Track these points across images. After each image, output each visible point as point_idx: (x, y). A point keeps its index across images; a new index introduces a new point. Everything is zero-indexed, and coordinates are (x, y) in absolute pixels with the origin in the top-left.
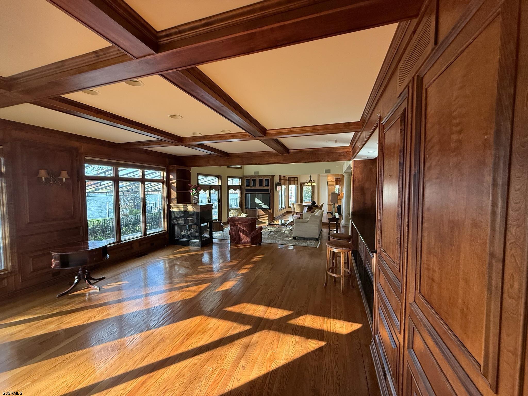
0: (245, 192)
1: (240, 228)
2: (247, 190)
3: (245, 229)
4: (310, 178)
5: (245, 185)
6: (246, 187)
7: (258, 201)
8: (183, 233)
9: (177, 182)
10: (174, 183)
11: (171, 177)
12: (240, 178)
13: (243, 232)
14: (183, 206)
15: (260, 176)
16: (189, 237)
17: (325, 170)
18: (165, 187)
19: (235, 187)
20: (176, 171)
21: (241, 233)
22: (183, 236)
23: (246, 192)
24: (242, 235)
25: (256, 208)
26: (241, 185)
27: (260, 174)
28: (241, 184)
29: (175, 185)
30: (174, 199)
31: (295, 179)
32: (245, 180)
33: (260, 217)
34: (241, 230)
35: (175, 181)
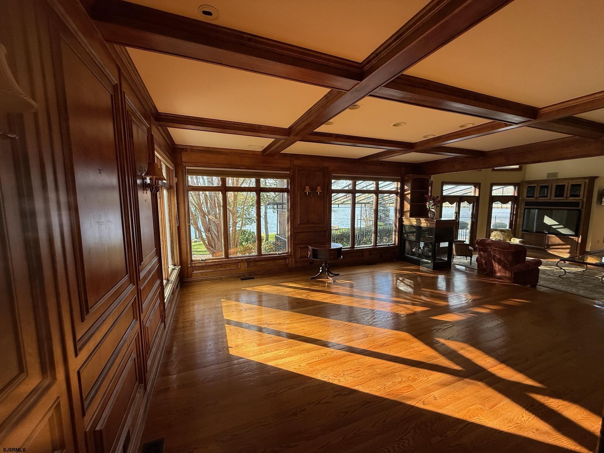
0: (523, 206)
1: (494, 256)
2: (527, 204)
3: (503, 258)
6: (527, 199)
7: (548, 221)
8: (413, 250)
9: (411, 193)
10: (408, 194)
11: (406, 187)
14: (415, 220)
16: (420, 256)
18: (399, 198)
19: (504, 199)
20: (411, 181)
21: (496, 264)
22: (413, 254)
23: (525, 206)
24: (497, 267)
25: (544, 233)
26: (516, 195)
27: (560, 176)
28: (518, 193)
29: (409, 196)
30: (407, 212)
32: (526, 187)
33: (551, 247)
34: (496, 259)
35: (409, 192)
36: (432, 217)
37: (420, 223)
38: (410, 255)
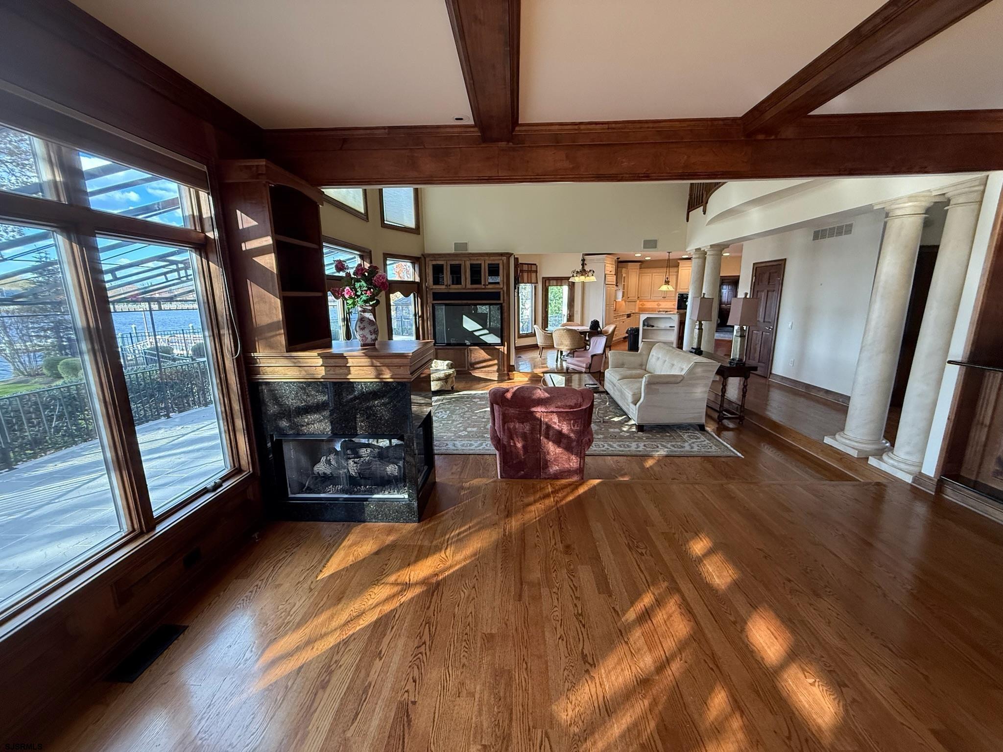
0: (430, 299)
1: (549, 427)
2: (437, 296)
3: (565, 429)
4: (583, 265)
5: (430, 278)
6: (434, 287)
7: (469, 324)
8: (321, 468)
9: (279, 249)
10: (262, 251)
11: (245, 221)
12: (414, 260)
13: (559, 438)
14: (320, 361)
15: (470, 253)
16: (353, 482)
17: (644, 241)
18: (216, 269)
19: (405, 287)
20: (266, 194)
21: (550, 443)
22: (326, 480)
23: (434, 300)
24: (552, 449)
25: (465, 345)
26: (418, 279)
27: (472, 249)
28: (420, 276)
29: (269, 261)
30: (272, 327)
31: (533, 269)
32: (431, 268)
34: (551, 433)
35: (268, 241)
36: (369, 341)
37: (345, 371)
38: (309, 490)
